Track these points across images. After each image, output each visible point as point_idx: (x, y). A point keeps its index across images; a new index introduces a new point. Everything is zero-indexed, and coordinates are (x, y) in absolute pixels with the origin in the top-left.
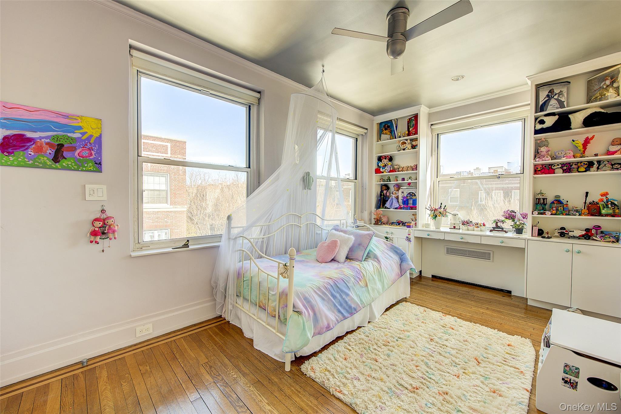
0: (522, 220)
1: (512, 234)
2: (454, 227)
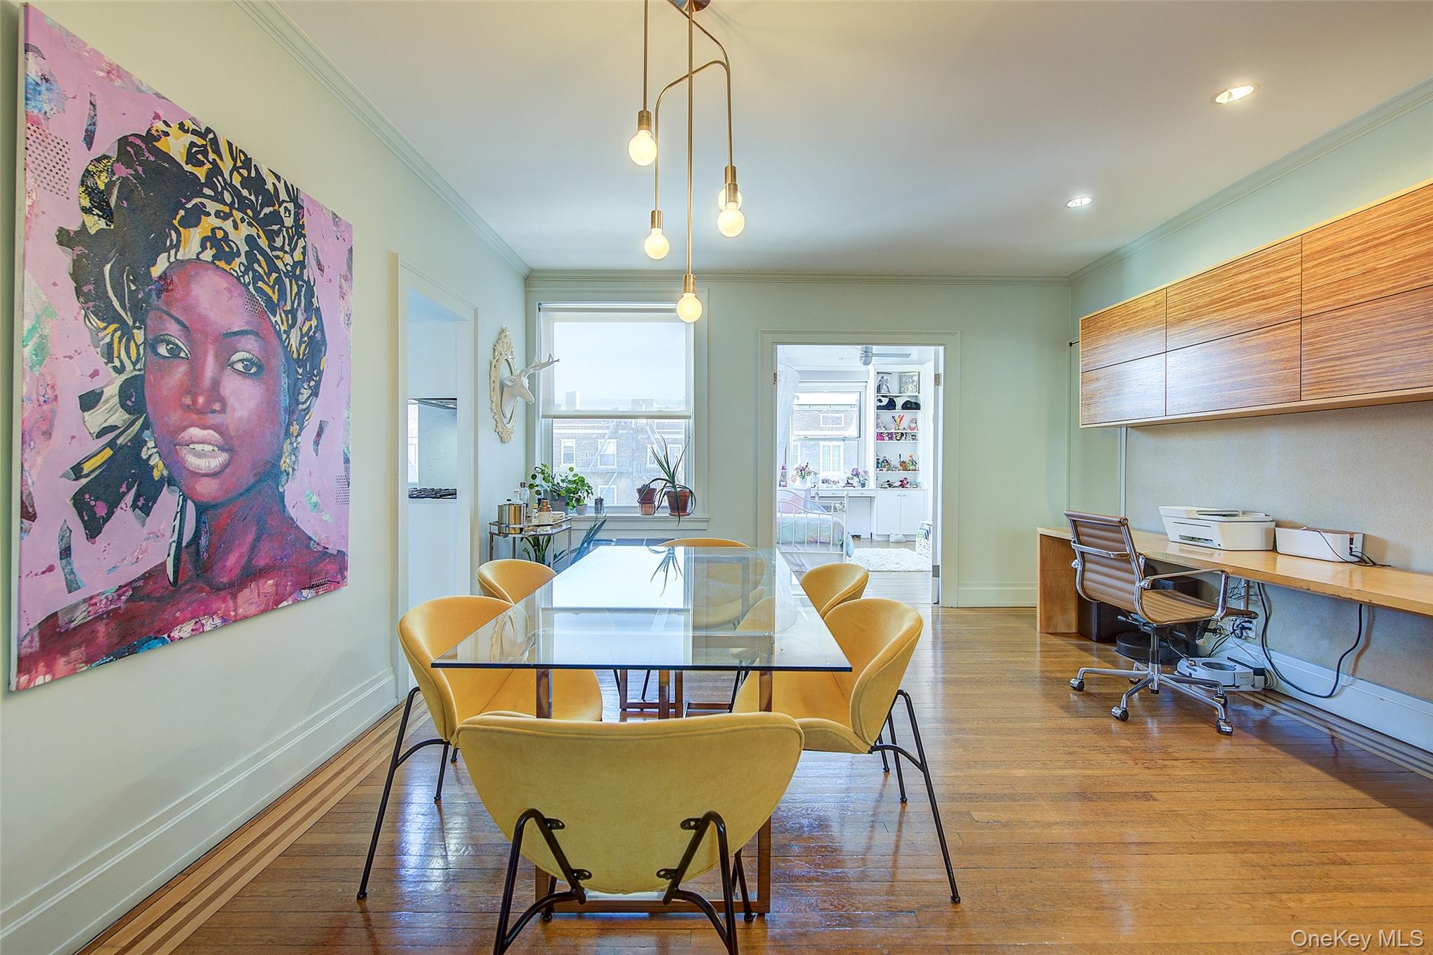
0: (864, 476)
1: (858, 488)
2: (815, 484)
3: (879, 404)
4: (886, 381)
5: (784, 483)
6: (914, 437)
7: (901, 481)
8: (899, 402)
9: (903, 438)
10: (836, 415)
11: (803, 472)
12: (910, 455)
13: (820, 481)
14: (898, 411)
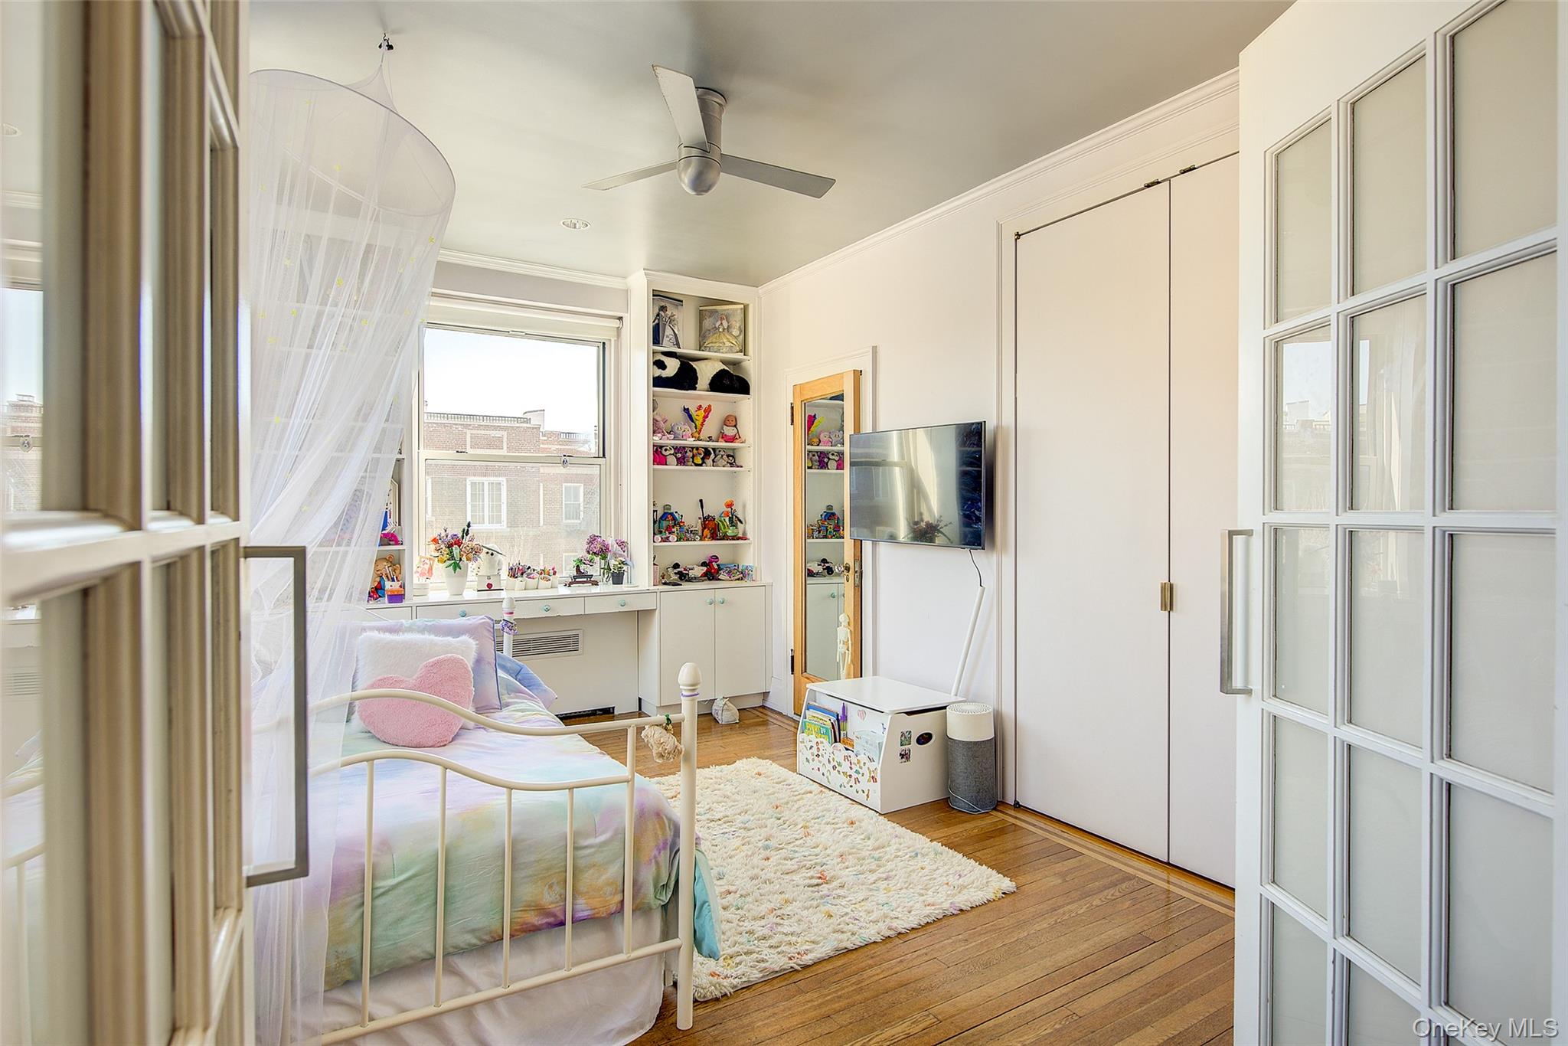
0: (621, 556)
1: (607, 587)
2: (490, 586)
3: (658, 372)
4: (671, 320)
5: (396, 585)
6: (732, 459)
7: (704, 564)
8: (706, 372)
9: (709, 461)
10: (494, 433)
11: (456, 550)
12: (728, 500)
13: (504, 573)
14: (701, 396)
